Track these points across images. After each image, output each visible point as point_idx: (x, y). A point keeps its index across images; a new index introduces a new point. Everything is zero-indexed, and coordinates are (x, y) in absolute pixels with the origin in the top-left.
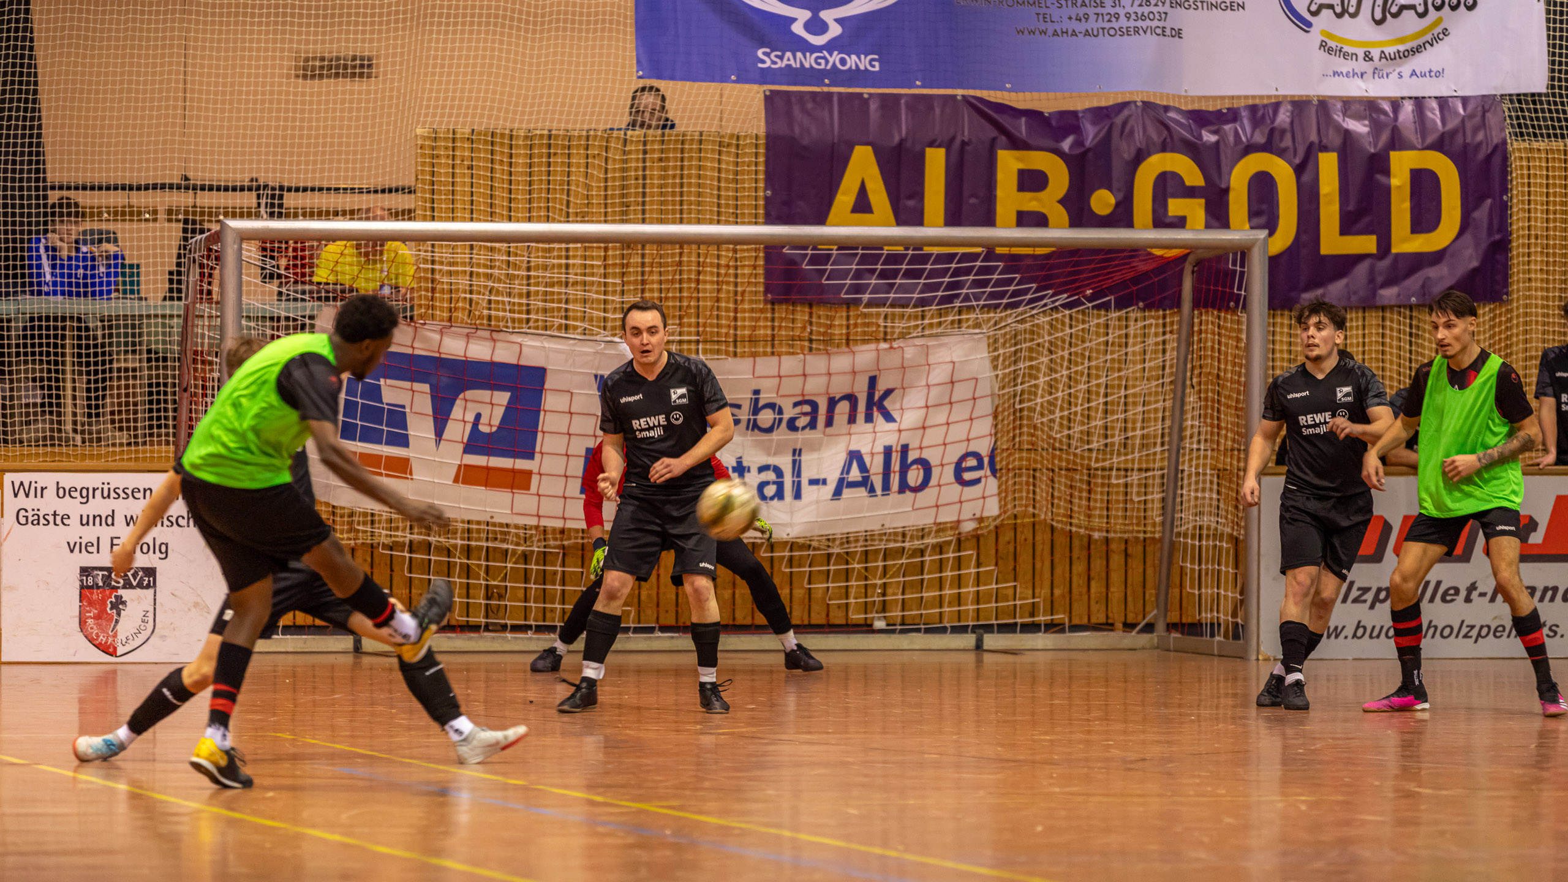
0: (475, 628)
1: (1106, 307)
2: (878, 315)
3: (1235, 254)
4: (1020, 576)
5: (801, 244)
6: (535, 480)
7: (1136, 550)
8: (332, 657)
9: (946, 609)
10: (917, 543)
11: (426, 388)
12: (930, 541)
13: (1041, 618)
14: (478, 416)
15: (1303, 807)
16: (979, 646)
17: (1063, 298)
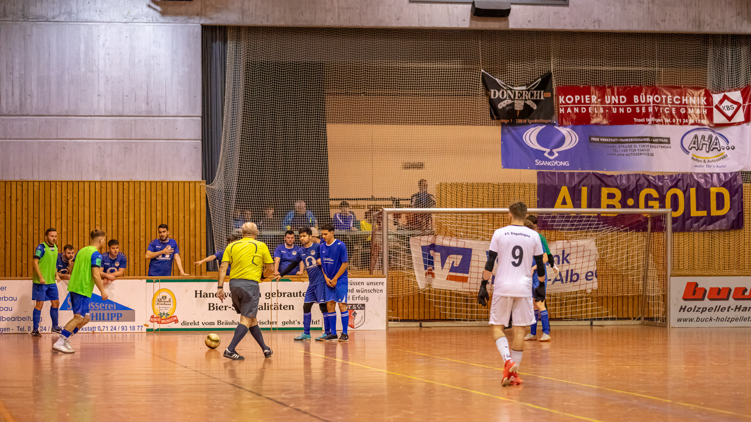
0: (453, 320)
1: (626, 231)
2: (564, 232)
3: (663, 216)
4: (603, 305)
5: (542, 213)
6: (469, 279)
7: (636, 298)
8: (414, 328)
9: (583, 314)
10: (575, 295)
11: (439, 254)
12: (578, 295)
13: (609, 317)
14: (453, 262)
15: (682, 369)
16: (591, 324)
17: (615, 228)
